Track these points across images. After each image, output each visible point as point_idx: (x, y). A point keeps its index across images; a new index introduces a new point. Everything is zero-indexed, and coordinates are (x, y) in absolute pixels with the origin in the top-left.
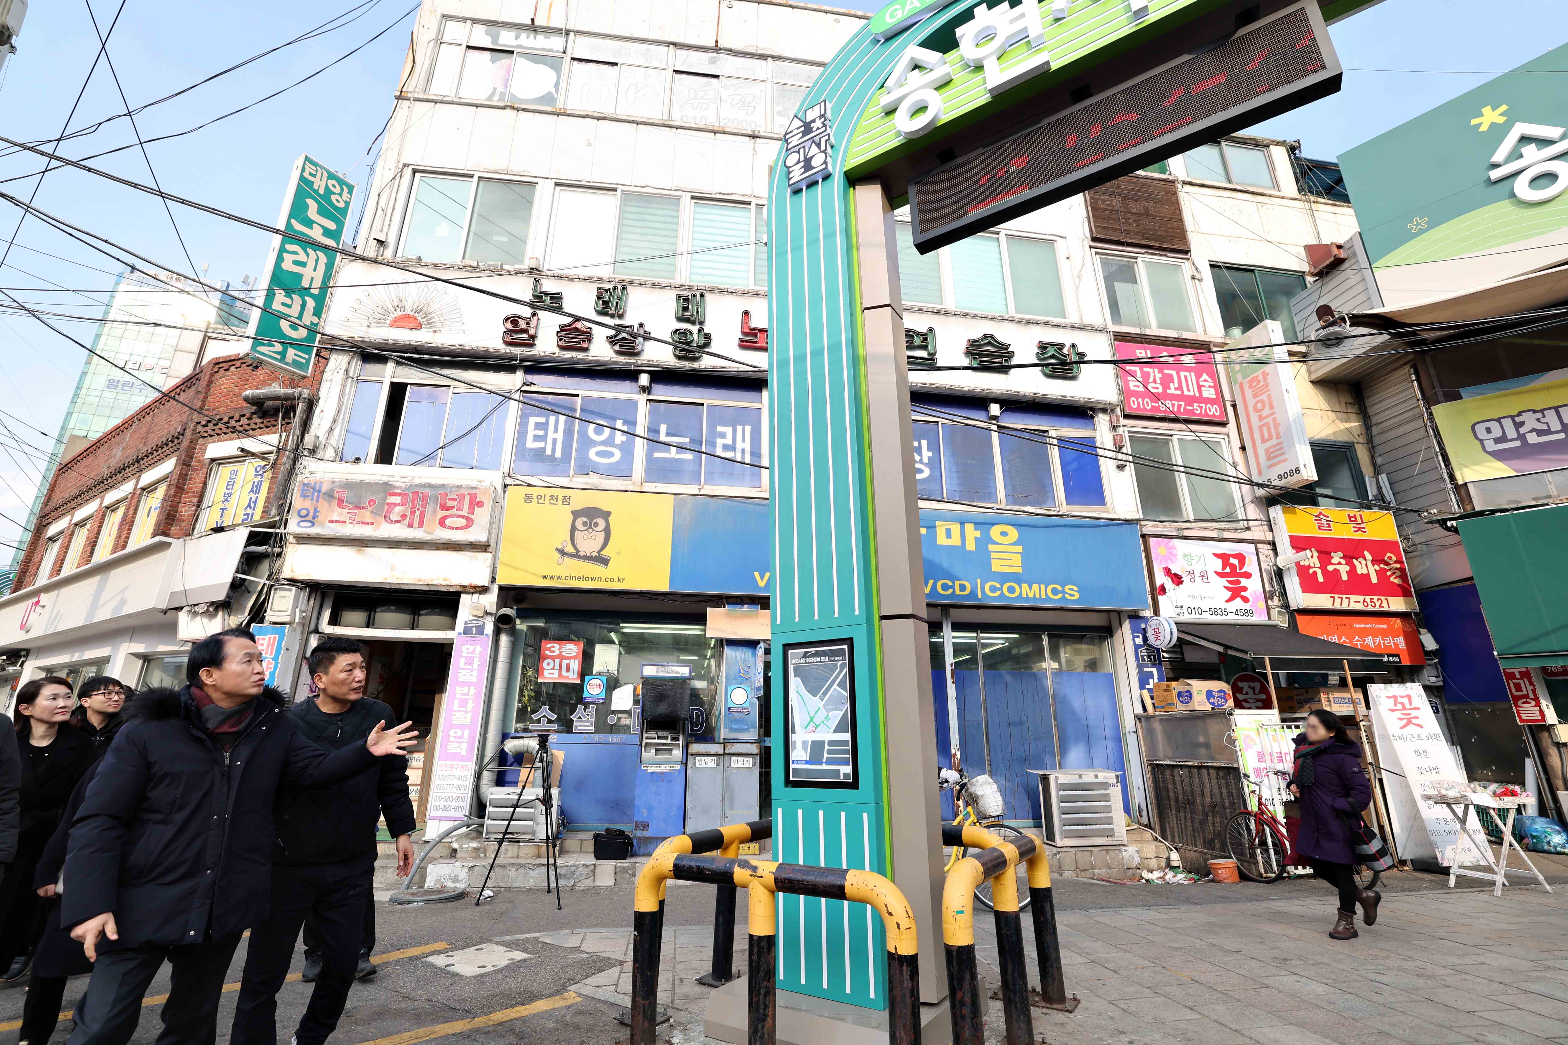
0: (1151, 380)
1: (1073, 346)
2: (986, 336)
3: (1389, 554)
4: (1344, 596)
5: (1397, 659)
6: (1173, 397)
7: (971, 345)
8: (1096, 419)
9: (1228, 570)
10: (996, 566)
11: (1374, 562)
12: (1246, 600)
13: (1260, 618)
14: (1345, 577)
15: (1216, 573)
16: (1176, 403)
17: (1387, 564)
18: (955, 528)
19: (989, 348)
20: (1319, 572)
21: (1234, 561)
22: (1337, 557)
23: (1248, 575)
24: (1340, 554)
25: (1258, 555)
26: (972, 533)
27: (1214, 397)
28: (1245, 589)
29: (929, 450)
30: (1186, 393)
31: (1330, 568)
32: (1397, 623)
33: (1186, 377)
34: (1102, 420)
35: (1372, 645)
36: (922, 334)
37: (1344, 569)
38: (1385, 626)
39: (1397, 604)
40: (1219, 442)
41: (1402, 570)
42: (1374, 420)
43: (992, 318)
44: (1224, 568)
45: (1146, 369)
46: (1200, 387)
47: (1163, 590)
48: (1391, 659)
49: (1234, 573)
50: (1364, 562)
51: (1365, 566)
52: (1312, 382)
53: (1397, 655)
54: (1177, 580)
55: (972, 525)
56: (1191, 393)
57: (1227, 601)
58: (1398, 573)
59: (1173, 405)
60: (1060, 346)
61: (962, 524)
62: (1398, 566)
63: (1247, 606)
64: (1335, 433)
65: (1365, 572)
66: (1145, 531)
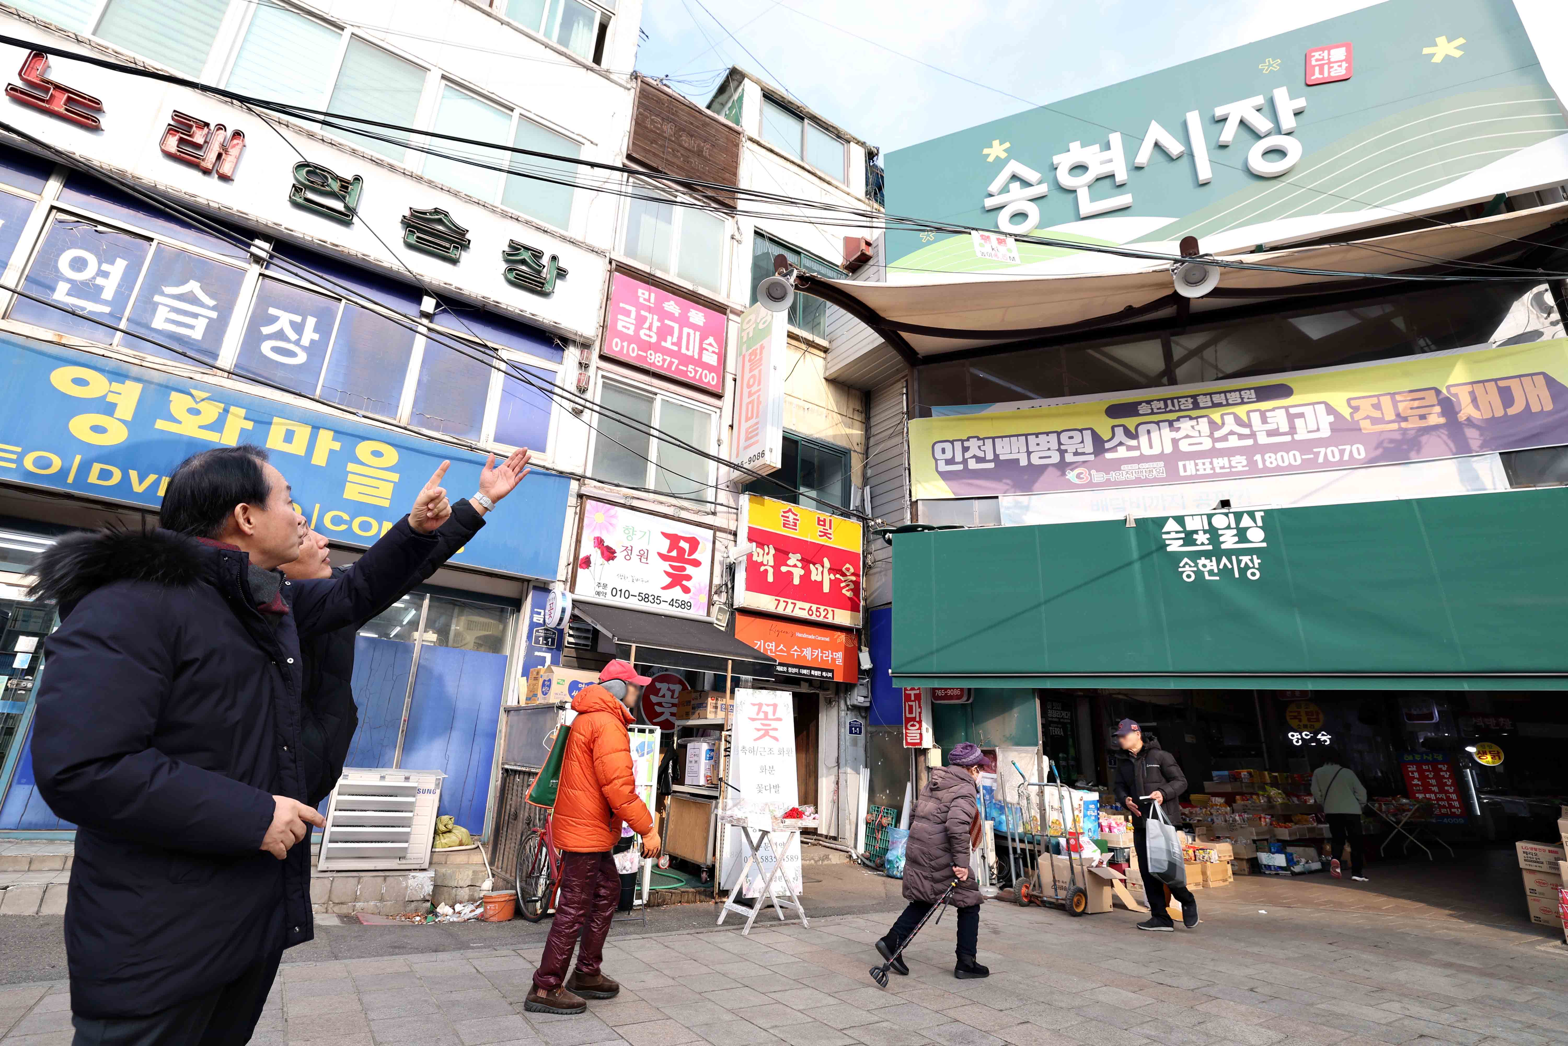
0: (647, 325)
1: (554, 258)
2: (436, 211)
3: (848, 566)
4: (790, 601)
5: (830, 675)
6: (666, 352)
7: (412, 215)
8: (566, 352)
9: (674, 553)
10: (351, 492)
11: (831, 570)
12: (686, 590)
13: (698, 613)
14: (796, 581)
15: (660, 554)
16: (669, 359)
17: (844, 575)
18: (303, 433)
19: (440, 228)
20: (771, 571)
21: (685, 545)
22: (794, 559)
23: (696, 563)
24: (799, 556)
25: (714, 543)
26: (326, 442)
27: (715, 364)
28: (689, 578)
29: (316, 330)
30: (684, 351)
31: (784, 569)
32: (842, 637)
33: (689, 334)
34: (572, 354)
35: (809, 657)
36: (342, 180)
37: (798, 573)
38: (828, 639)
39: (843, 617)
40: (710, 415)
41: (857, 584)
42: (874, 431)
43: (456, 194)
44: (670, 551)
45: (643, 313)
46: (702, 349)
47: (587, 563)
48: (824, 674)
49: (680, 558)
50: (820, 569)
51: (821, 574)
52: (826, 379)
53: (832, 671)
54: (609, 554)
55: (332, 433)
56: (690, 353)
57: (664, 588)
58: (852, 586)
59: (664, 360)
60: (537, 255)
61: (316, 428)
62: (854, 578)
63: (686, 597)
64: (835, 436)
65: (819, 579)
66: (585, 491)
